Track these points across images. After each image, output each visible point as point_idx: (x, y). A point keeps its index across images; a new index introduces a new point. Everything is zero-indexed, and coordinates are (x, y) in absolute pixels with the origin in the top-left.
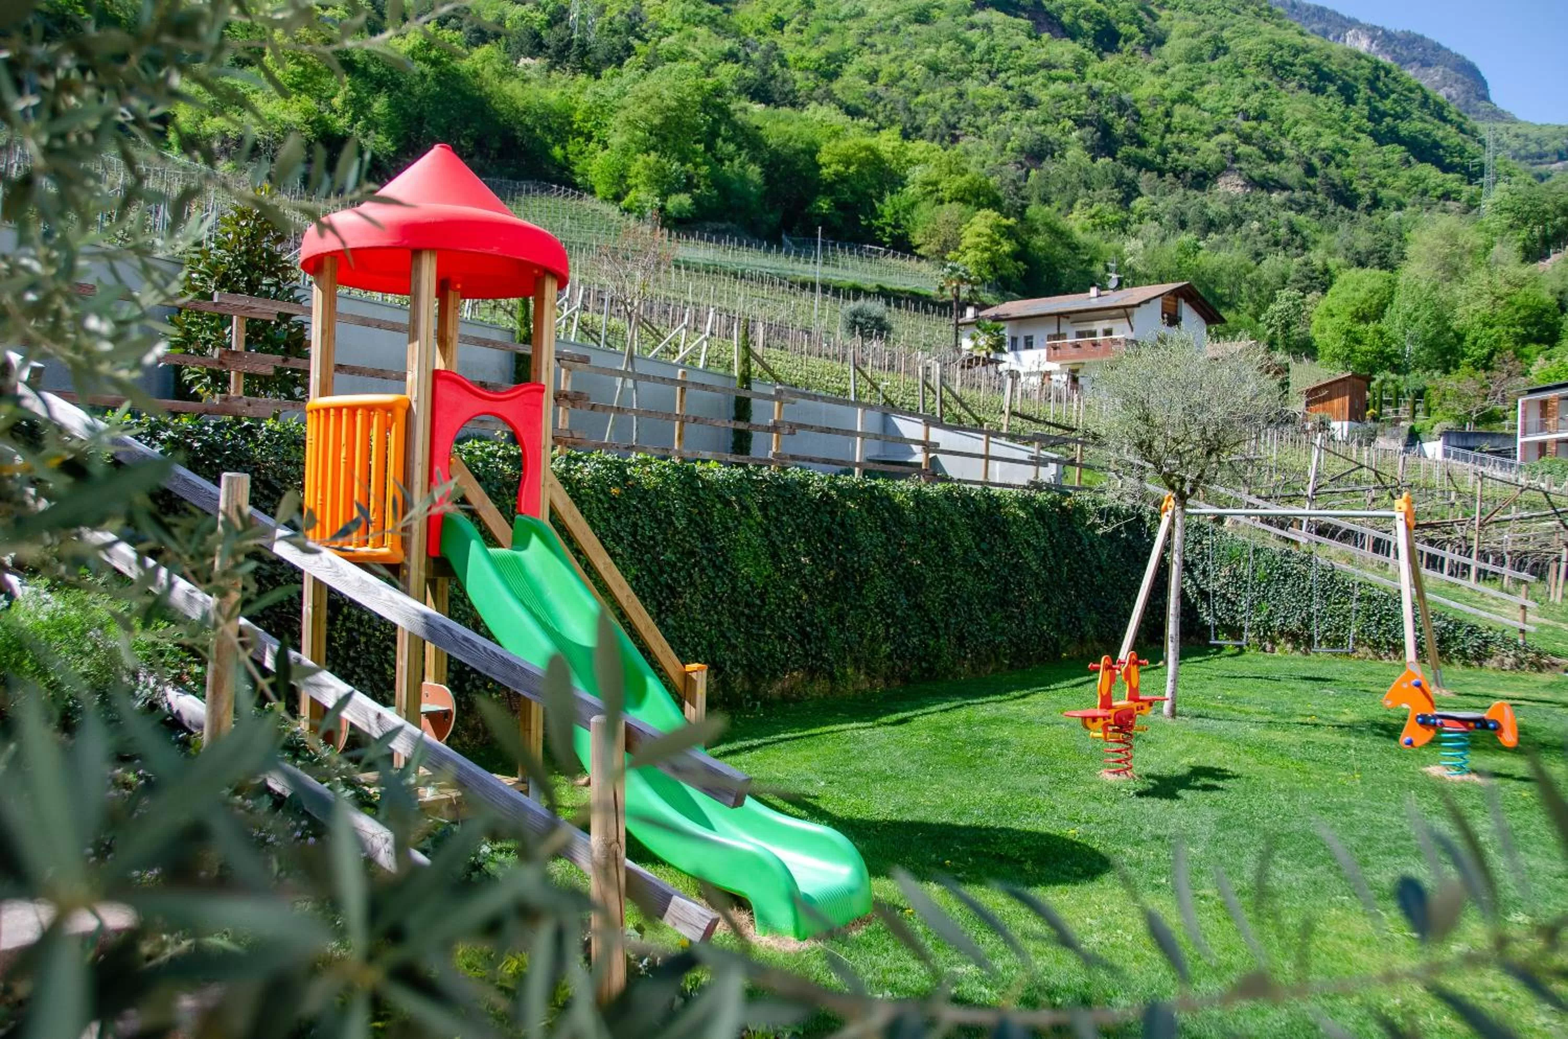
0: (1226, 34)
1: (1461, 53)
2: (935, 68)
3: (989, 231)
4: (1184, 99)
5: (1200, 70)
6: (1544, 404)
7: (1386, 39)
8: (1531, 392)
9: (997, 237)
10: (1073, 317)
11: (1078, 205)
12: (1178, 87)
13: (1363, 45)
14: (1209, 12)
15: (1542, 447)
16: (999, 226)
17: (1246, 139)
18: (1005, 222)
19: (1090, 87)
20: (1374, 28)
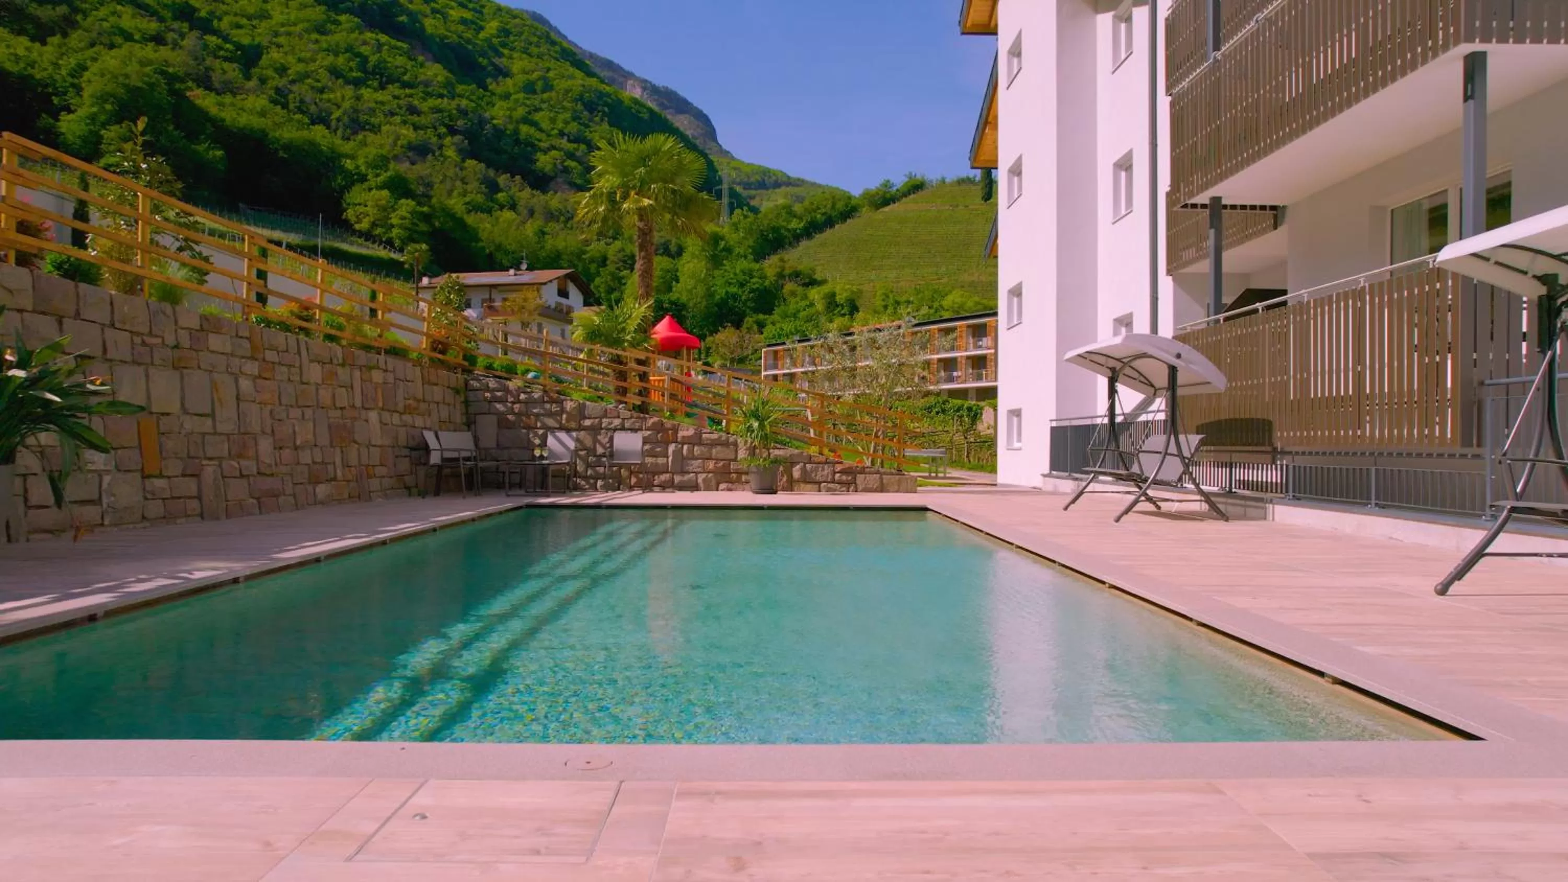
0: (551, 74)
1: (700, 107)
2: (335, 73)
3: (408, 215)
4: (526, 121)
5: (535, 100)
6: (776, 352)
7: (654, 91)
8: (769, 346)
9: (415, 221)
10: (500, 288)
11: (455, 193)
12: (520, 112)
13: (637, 93)
14: (538, 57)
15: (775, 378)
16: (416, 212)
17: (571, 156)
18: (419, 209)
19: (458, 105)
20: (646, 81)
